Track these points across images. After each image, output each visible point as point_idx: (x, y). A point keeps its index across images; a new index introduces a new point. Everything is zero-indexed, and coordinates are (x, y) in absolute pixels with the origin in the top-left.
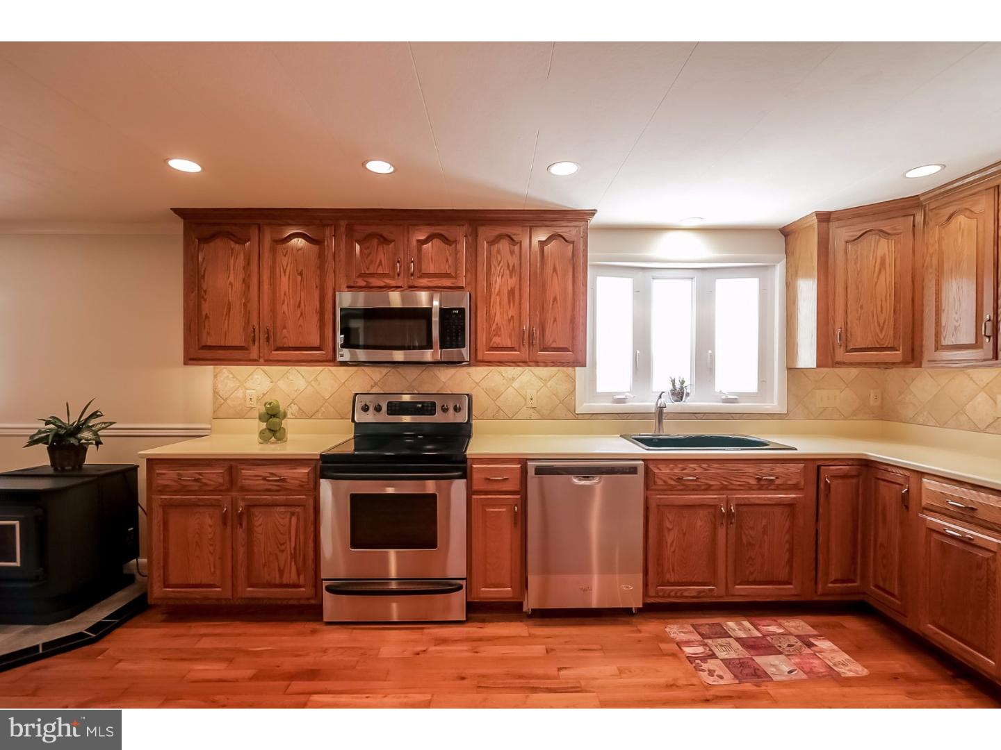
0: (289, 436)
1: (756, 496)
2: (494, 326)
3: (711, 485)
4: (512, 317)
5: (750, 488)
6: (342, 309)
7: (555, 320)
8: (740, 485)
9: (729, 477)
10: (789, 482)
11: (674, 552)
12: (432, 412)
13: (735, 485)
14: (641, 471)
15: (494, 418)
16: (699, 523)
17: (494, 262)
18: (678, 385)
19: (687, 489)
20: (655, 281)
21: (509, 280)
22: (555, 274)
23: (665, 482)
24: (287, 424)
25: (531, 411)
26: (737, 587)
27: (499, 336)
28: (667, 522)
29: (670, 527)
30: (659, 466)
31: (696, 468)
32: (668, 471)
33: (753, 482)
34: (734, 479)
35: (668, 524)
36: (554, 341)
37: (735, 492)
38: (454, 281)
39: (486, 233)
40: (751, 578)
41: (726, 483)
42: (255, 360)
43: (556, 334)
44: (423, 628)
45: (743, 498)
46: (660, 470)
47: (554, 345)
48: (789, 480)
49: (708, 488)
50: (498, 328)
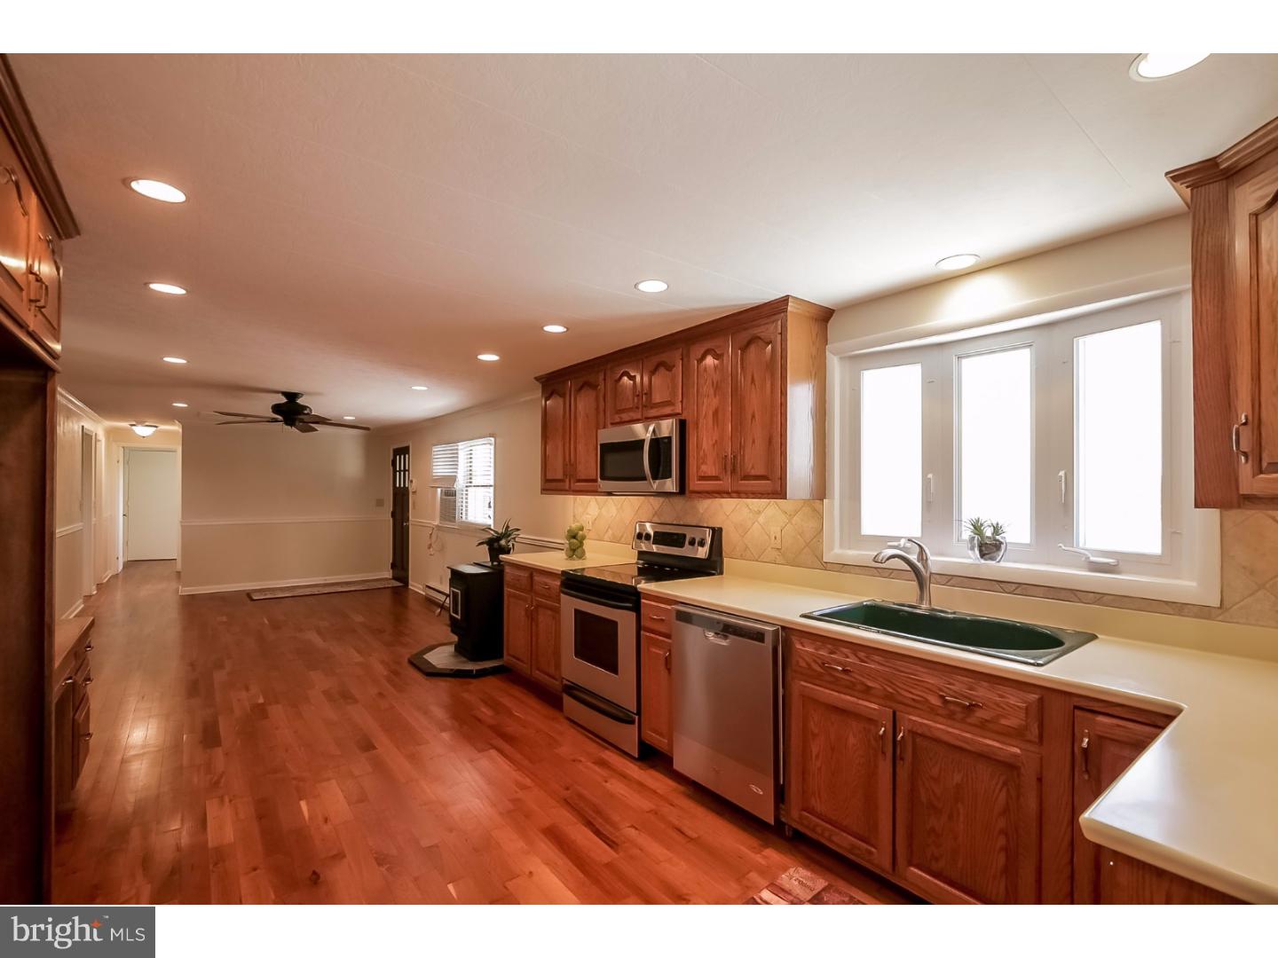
0: (587, 555)
1: (941, 728)
2: (702, 453)
3: (869, 688)
4: (716, 441)
5: (932, 711)
6: (601, 445)
7: (754, 442)
8: (913, 700)
9: (894, 681)
10: (1003, 722)
11: (820, 769)
12: (681, 545)
13: (905, 697)
14: (769, 640)
15: (742, 557)
16: (852, 740)
17: (702, 381)
18: (988, 532)
19: (835, 683)
20: (964, 362)
21: (714, 400)
22: (753, 386)
23: (807, 663)
24: (587, 544)
25: (776, 553)
26: (912, 869)
27: (706, 464)
28: (812, 723)
29: (816, 731)
30: (803, 640)
31: (849, 655)
32: (813, 650)
33: (935, 701)
34: (904, 687)
35: (812, 725)
36: (753, 467)
37: (911, 710)
38: (672, 408)
39: (697, 350)
40: (935, 866)
41: (891, 690)
42: (567, 491)
43: (754, 460)
44: (607, 749)
45: (921, 724)
46: (803, 646)
47: (753, 473)
48: (1004, 717)
49: (867, 692)
50: (705, 455)
